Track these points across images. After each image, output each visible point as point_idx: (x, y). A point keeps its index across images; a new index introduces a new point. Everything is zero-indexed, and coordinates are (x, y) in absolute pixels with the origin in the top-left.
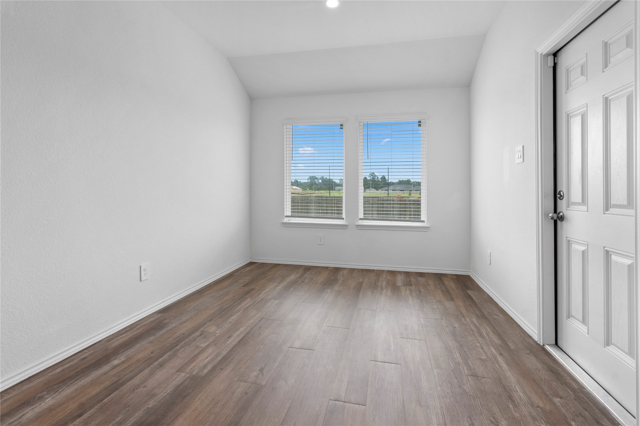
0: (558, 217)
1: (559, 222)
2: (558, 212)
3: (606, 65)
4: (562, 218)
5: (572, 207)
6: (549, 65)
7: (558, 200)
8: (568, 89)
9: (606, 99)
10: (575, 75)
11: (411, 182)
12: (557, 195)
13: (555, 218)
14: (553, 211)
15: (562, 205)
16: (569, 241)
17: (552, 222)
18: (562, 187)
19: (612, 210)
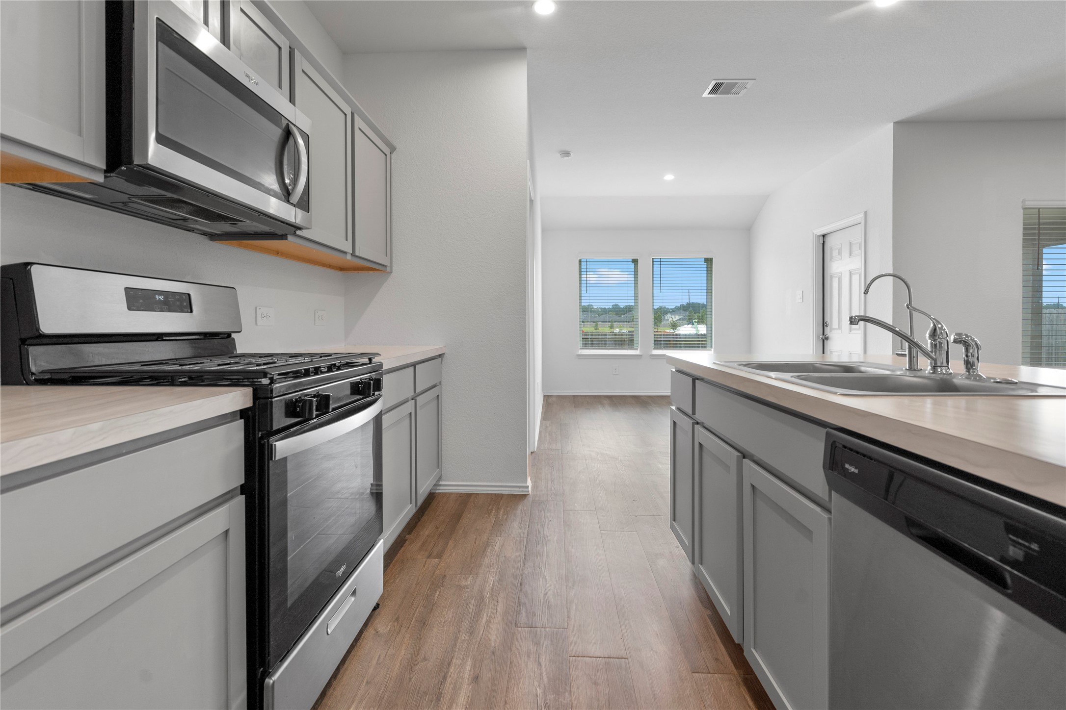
0: (825, 338)
1: (825, 340)
2: (825, 334)
3: (850, 254)
4: (827, 339)
5: (833, 331)
6: (820, 242)
7: (825, 327)
8: (831, 260)
9: (851, 272)
10: (835, 253)
11: (593, 308)
12: (824, 324)
13: (824, 338)
14: (822, 334)
15: (827, 330)
16: (831, 352)
17: (822, 340)
18: (827, 319)
19: (853, 332)
